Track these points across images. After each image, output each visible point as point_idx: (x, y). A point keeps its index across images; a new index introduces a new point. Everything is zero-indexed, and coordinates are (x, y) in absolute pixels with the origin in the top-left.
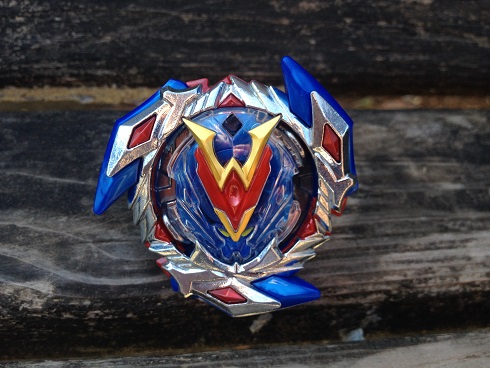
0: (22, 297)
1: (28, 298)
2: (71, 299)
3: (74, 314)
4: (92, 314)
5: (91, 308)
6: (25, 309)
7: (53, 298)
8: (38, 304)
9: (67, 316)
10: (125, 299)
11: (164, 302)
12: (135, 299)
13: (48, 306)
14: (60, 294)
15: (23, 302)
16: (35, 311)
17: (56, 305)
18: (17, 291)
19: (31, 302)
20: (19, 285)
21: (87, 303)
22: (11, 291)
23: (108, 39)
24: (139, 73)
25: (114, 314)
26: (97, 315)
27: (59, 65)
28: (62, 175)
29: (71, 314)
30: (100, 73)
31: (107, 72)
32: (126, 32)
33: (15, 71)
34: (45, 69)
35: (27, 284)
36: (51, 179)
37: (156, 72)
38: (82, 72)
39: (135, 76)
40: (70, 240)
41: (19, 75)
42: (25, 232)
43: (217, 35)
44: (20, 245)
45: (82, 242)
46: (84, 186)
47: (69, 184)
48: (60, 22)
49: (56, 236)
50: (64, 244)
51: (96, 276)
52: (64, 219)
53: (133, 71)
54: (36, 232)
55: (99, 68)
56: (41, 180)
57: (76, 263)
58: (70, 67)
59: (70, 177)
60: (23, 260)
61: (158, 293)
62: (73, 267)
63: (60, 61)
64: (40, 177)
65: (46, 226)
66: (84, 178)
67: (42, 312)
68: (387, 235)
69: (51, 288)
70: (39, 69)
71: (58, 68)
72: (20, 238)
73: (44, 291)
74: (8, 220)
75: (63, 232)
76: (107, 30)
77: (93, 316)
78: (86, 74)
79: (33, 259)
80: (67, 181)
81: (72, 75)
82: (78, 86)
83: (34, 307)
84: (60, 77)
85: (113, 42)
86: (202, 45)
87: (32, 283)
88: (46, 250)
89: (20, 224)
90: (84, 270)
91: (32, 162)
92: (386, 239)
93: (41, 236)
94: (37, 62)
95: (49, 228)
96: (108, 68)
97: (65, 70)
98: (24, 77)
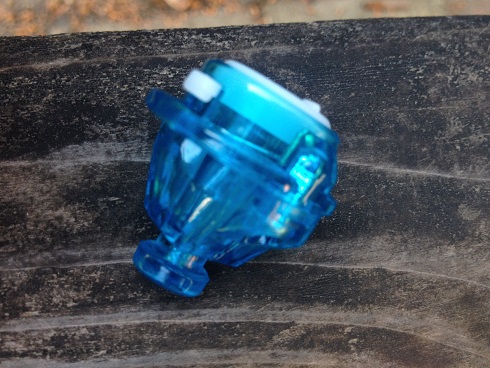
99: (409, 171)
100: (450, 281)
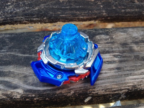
0: (13, 95)
1: (15, 95)
2: (29, 95)
3: (30, 99)
4: (35, 99)
5: (35, 97)
6: (14, 98)
7: (23, 95)
8: (19, 96)
9: (27, 100)
10: (45, 94)
11: (58, 94)
12: (48, 94)
13: (22, 97)
14: (25, 93)
15: (14, 96)
16: (18, 99)
17: (24, 97)
18: (12, 93)
19: (16, 96)
20: (12, 91)
21: (34, 96)
22: (10, 93)
23: (37, 9)
24: (47, 19)
25: (42, 99)
26: (37, 99)
27: (22, 17)
28: (24, 53)
29: (29, 99)
30: (35, 19)
31: (37, 19)
32: (42, 6)
33: (9, 20)
34: (18, 19)
35: (15, 90)
36: (21, 55)
37: (52, 18)
38: (29, 19)
39: (46, 20)
40: (27, 75)
41: (10, 21)
42: (13, 73)
43: (71, 6)
44: (12, 77)
45: (31, 76)
46: (31, 57)
47: (26, 56)
48: (22, 4)
49: (23, 74)
50: (25, 77)
51: (36, 87)
52: (25, 68)
53: (45, 18)
54: (17, 73)
55: (34, 18)
56: (18, 55)
57: (30, 83)
58: (25, 18)
59: (27, 54)
60: (13, 82)
61: (56, 92)
62: (29, 84)
63: (22, 16)
64: (18, 54)
65: (20, 71)
66: (31, 54)
67: (20, 99)
68: (128, 70)
69: (22, 91)
70: (16, 19)
71: (22, 18)
72: (12, 75)
73: (20, 92)
74: (8, 69)
75: (25, 73)
76: (36, 6)
77: (35, 100)
78: (31, 20)
79: (16, 82)
80: (26, 55)
81: (26, 20)
82: (28, 24)
83: (17, 97)
84: (22, 21)
85: (38, 9)
86: (66, 9)
87: (16, 90)
88: (20, 79)
89: (12, 71)
90: (32, 85)
91: (15, 49)
92: (128, 71)
93: (18, 74)
94: (15, 17)
95: (21, 71)
96: (37, 18)
97: (24, 19)
98: (11, 22)
99: (23, 55)
100: (22, 73)
